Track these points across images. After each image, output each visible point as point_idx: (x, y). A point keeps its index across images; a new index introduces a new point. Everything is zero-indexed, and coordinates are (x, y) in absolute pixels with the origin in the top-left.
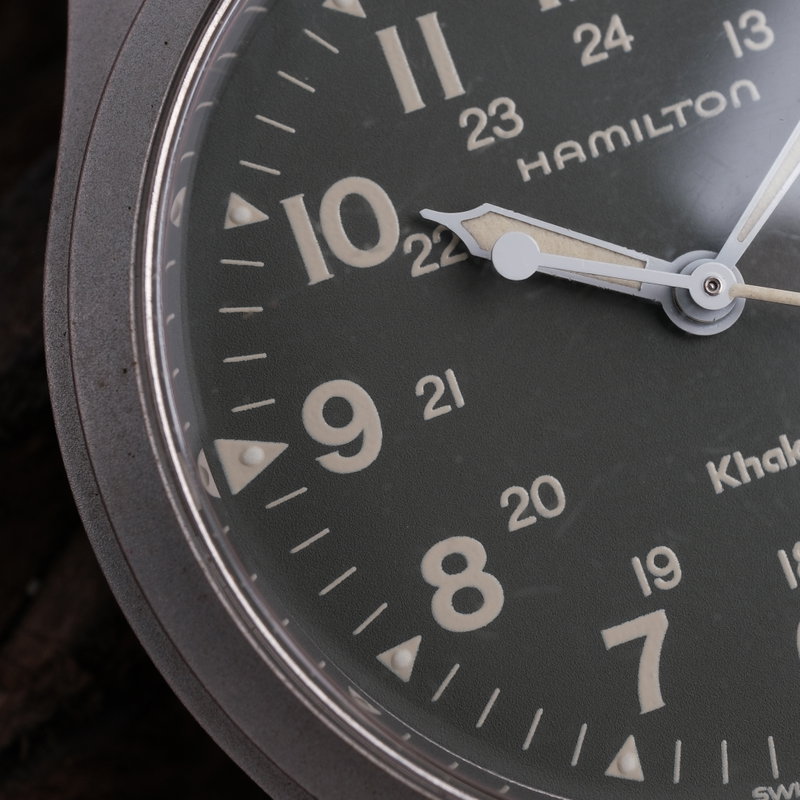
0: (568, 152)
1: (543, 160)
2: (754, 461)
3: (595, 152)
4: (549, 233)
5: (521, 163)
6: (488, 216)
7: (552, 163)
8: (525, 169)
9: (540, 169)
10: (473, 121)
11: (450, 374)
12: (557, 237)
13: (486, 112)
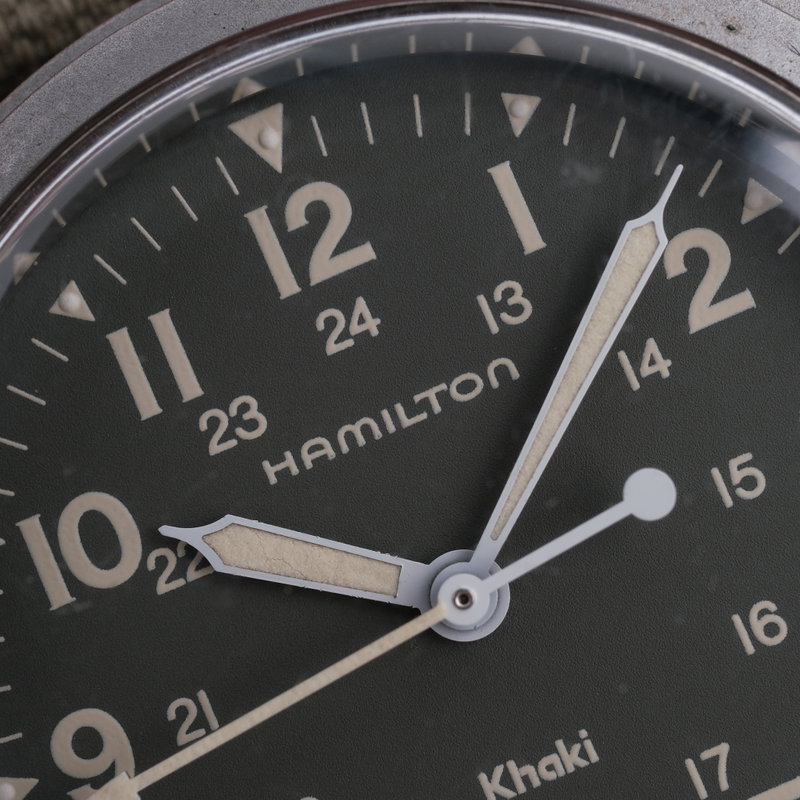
0: (317, 449)
1: (289, 460)
2: (529, 769)
3: (345, 449)
4: (296, 542)
5: (266, 464)
6: (231, 529)
7: (299, 462)
8: (271, 471)
9: (287, 470)
10: (214, 423)
11: (202, 695)
12: (305, 546)
13: (227, 412)
